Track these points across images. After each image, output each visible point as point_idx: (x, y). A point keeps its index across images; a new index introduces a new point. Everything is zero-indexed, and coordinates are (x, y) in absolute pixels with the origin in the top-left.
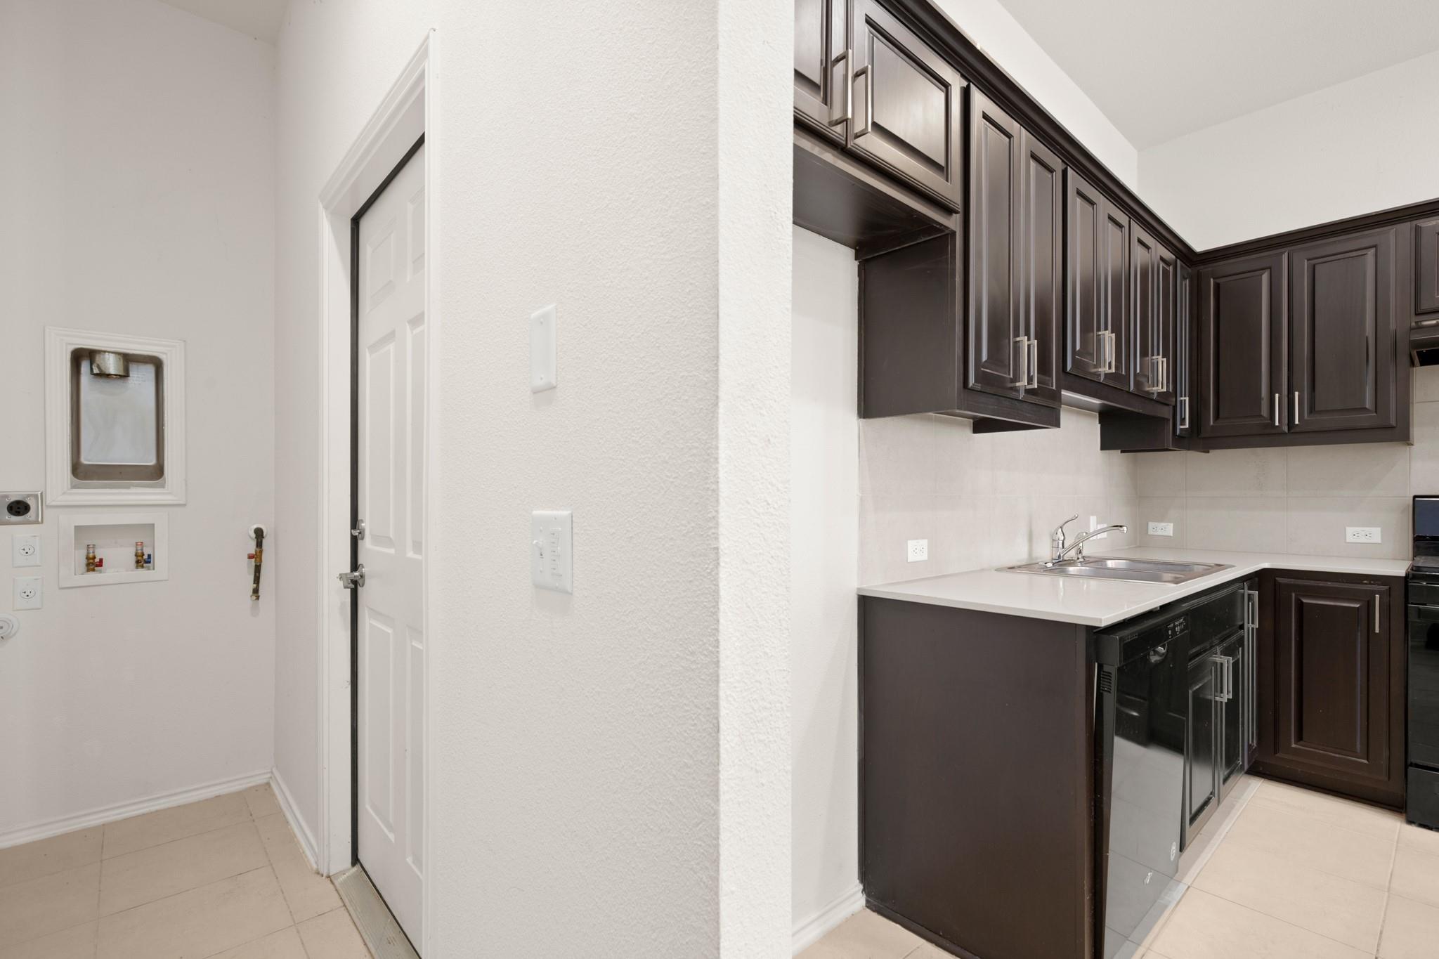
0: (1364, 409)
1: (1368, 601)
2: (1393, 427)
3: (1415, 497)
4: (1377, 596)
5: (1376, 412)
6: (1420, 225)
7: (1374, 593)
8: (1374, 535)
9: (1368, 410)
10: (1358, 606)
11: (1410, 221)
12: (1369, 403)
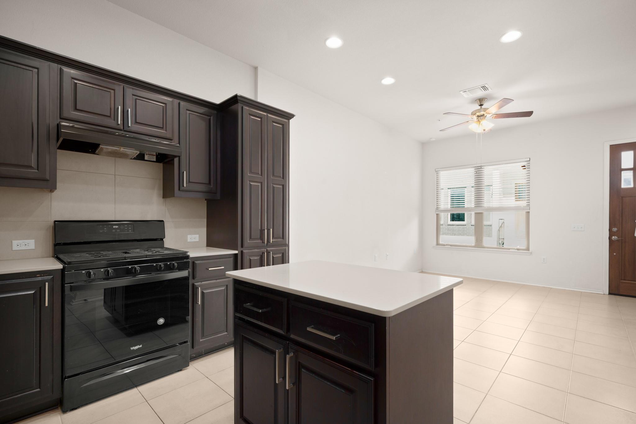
0: (31, 167)
1: (40, 288)
2: (47, 180)
3: (55, 221)
4: (47, 284)
5: (38, 170)
6: (63, 68)
7: (43, 283)
8: (31, 244)
9: (34, 168)
10: (33, 292)
11: (58, 64)
12: (34, 163)
